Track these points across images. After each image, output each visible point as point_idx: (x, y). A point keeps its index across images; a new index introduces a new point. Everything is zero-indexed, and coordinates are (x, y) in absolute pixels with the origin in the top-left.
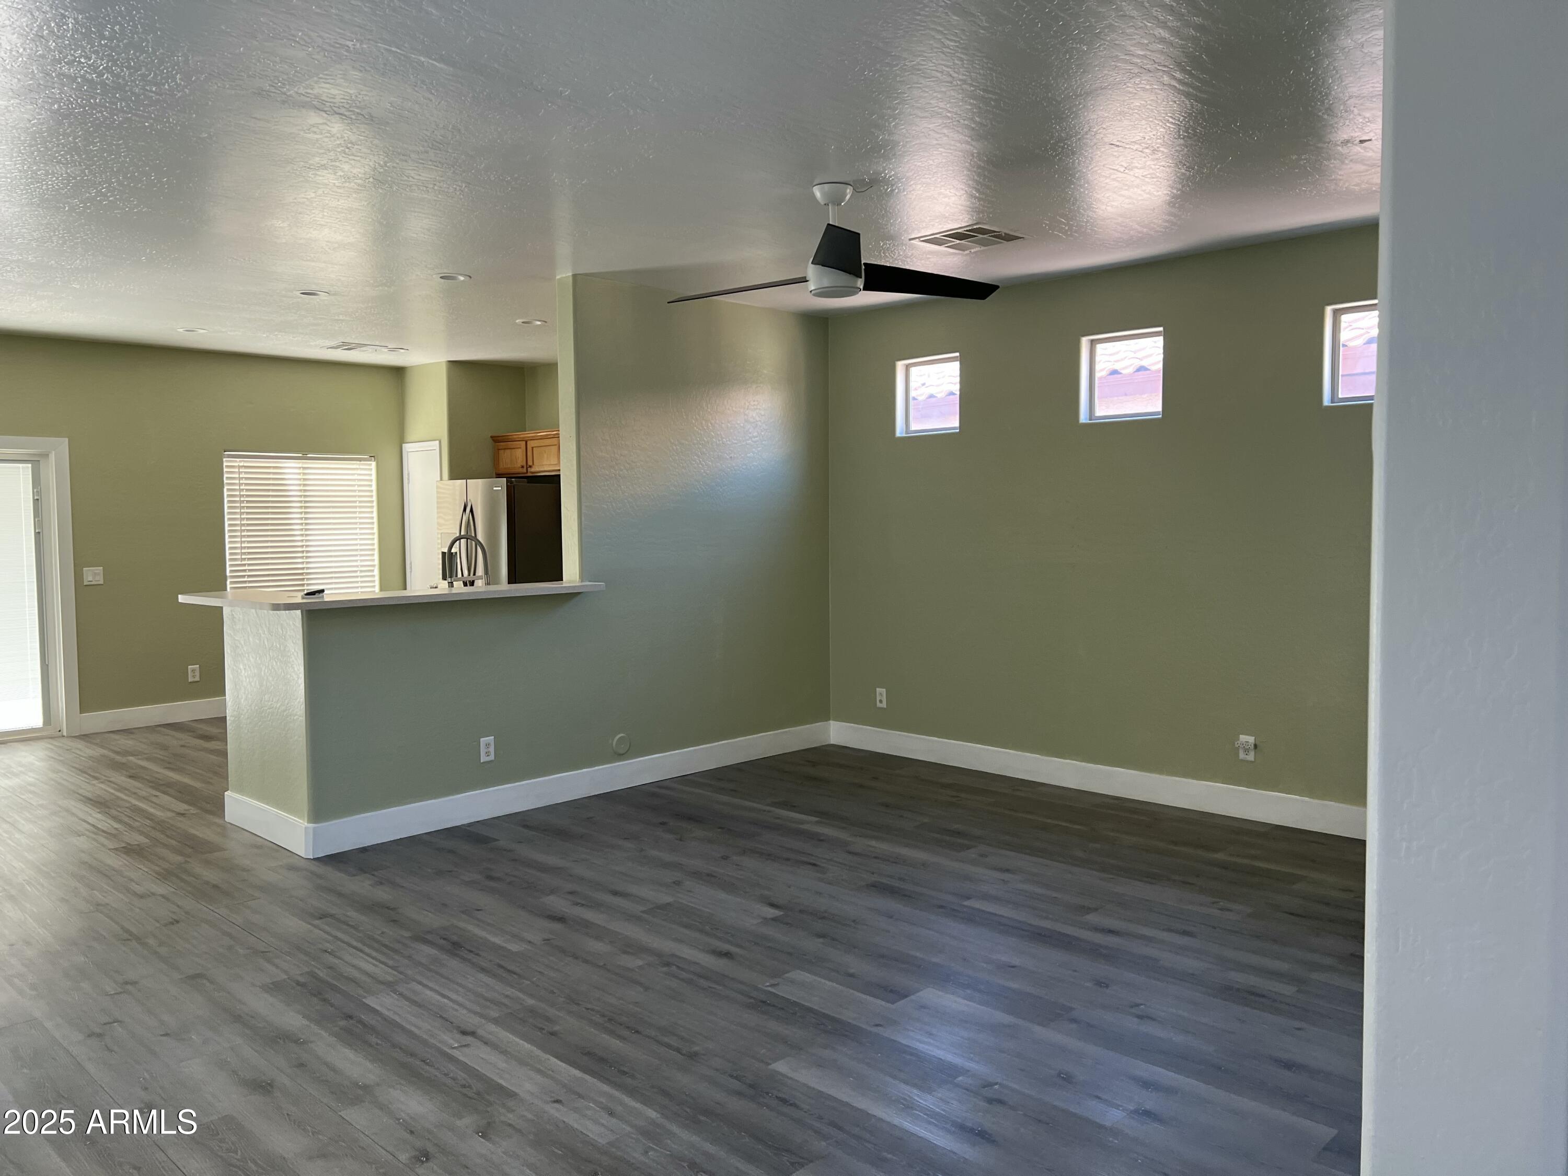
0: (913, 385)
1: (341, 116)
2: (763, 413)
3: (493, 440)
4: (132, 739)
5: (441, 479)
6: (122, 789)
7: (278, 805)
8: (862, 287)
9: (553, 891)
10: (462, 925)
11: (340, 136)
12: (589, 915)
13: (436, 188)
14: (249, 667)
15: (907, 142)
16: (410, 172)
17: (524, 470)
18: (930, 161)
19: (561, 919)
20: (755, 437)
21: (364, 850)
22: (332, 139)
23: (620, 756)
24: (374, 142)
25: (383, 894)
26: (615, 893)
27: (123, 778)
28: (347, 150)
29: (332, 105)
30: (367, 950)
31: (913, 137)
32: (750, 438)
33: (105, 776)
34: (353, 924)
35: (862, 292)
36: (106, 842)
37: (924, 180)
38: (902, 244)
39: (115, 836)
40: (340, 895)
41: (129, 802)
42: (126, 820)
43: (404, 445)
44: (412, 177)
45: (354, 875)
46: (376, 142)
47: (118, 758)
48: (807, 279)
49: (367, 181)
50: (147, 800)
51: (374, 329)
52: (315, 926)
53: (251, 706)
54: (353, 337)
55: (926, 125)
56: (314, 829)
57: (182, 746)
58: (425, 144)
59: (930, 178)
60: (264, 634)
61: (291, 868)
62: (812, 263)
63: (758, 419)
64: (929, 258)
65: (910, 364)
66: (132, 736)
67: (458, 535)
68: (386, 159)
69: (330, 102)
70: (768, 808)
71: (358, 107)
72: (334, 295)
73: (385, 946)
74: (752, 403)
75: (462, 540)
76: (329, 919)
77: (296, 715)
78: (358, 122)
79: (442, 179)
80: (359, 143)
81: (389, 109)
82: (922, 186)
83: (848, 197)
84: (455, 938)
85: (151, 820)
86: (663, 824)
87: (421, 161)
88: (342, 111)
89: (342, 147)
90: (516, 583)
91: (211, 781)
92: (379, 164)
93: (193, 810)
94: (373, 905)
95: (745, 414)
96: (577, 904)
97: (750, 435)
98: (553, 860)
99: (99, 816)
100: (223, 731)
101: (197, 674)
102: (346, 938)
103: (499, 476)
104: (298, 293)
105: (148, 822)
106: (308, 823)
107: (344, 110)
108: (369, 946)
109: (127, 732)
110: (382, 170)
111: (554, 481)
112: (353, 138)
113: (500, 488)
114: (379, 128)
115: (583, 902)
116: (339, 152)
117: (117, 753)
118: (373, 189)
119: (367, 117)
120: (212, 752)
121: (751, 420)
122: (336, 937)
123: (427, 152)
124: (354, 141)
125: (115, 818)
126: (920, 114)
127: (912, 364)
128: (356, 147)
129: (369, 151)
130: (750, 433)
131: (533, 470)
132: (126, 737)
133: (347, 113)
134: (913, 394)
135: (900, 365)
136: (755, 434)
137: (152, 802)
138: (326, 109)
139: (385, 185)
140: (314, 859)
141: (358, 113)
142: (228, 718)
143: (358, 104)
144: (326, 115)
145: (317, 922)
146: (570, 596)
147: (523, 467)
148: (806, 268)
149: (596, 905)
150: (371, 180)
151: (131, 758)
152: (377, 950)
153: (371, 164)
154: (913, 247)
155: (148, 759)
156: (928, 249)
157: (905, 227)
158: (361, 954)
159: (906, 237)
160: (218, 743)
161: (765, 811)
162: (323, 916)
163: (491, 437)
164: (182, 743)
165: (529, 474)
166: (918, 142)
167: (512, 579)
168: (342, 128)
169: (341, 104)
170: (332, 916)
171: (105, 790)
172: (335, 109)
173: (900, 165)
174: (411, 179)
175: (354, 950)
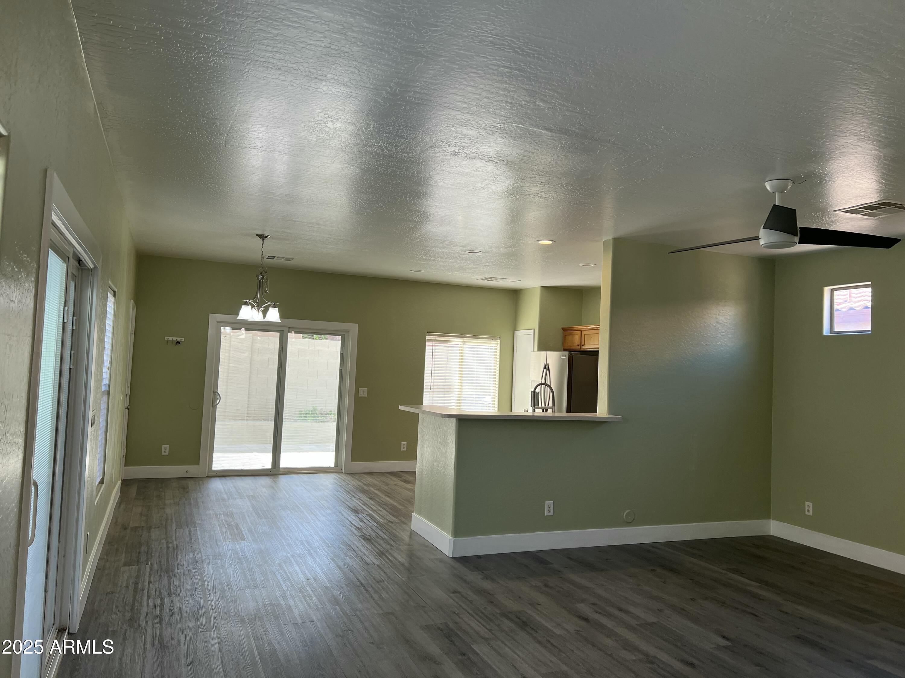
0: (835, 301)
1: (492, 162)
2: (728, 317)
3: (563, 330)
4: (373, 478)
5: (534, 351)
6: (365, 504)
7: (437, 524)
8: (797, 242)
9: (583, 601)
10: (529, 612)
11: (491, 172)
12: (604, 621)
13: (539, 195)
14: (429, 446)
15: (831, 152)
16: (526, 188)
17: (579, 347)
18: (848, 163)
19: (586, 620)
20: (722, 333)
21: (479, 557)
22: (487, 174)
23: (628, 523)
24: (508, 174)
25: (487, 585)
26: (620, 610)
27: (366, 499)
28: (494, 179)
29: (488, 156)
30: (477, 617)
31: (836, 148)
32: (720, 333)
33: (358, 496)
34: (470, 599)
35: (798, 244)
36: (355, 532)
37: (844, 174)
38: (829, 214)
39: (359, 529)
40: (465, 581)
41: (368, 512)
42: (366, 521)
43: (515, 331)
44: (527, 191)
45: (473, 571)
46: (509, 173)
47: (365, 487)
48: (760, 238)
49: (504, 194)
50: (376, 512)
51: (503, 270)
52: (451, 598)
53: (428, 467)
54: (493, 274)
55: (845, 141)
56: (454, 540)
57: (395, 485)
58: (534, 173)
59: (848, 173)
60: (437, 429)
61: (441, 561)
62: (763, 228)
63: (725, 321)
64: (848, 222)
65: (833, 289)
66: (373, 477)
67: (540, 382)
68: (514, 182)
69: (488, 155)
70: (724, 572)
71: (501, 157)
72: (484, 253)
73: (486, 616)
74: (722, 311)
75: (543, 386)
76: (458, 594)
77: (449, 475)
78: (501, 164)
79: (542, 190)
80: (501, 175)
81: (517, 157)
82: (843, 178)
83: (789, 187)
84: (524, 619)
85: (377, 523)
86: (653, 570)
87: (532, 182)
88: (493, 159)
89: (492, 177)
90: (571, 412)
91: (406, 505)
92: (510, 185)
93: (397, 521)
94: (482, 590)
95: (716, 318)
96: (596, 612)
97: (720, 331)
98: (583, 582)
99: (354, 517)
100: (414, 479)
101: (406, 447)
102: (465, 607)
103: (565, 350)
104: (467, 252)
105: (375, 524)
106: (452, 536)
107: (494, 158)
108: (477, 614)
109: (370, 474)
110: (511, 188)
111: (595, 354)
112: (498, 173)
113: (565, 357)
114: (511, 167)
115: (600, 611)
116: (491, 180)
117: (365, 484)
118: (507, 198)
119: (505, 161)
120: (409, 490)
121: (721, 322)
122: (461, 606)
123: (535, 177)
124: (498, 174)
125: (361, 520)
126: (842, 135)
127: (835, 288)
128: (499, 177)
129: (505, 179)
130: (719, 330)
131: (583, 347)
132: (370, 477)
133: (495, 160)
134: (835, 307)
135: (827, 290)
136: (724, 330)
137: (378, 513)
138: (485, 159)
139: (513, 195)
140: (453, 558)
141: (501, 160)
142: (417, 473)
143: (501, 155)
144: (485, 162)
145: (452, 595)
146: (601, 422)
147: (578, 345)
148: (760, 230)
149: (609, 615)
150: (506, 193)
151: (371, 488)
152: (481, 618)
153: (506, 185)
154: (837, 216)
155: (379, 490)
156: (847, 216)
157: (830, 204)
158: (473, 619)
159: (830, 210)
160: (412, 485)
161: (722, 573)
162: (455, 592)
163: (562, 328)
164: (395, 483)
165: (582, 350)
166: (840, 151)
167: (569, 410)
168: (492, 168)
169: (493, 156)
170: (459, 592)
171: (358, 504)
172: (490, 158)
173: (827, 166)
174: (527, 192)
175: (469, 615)
